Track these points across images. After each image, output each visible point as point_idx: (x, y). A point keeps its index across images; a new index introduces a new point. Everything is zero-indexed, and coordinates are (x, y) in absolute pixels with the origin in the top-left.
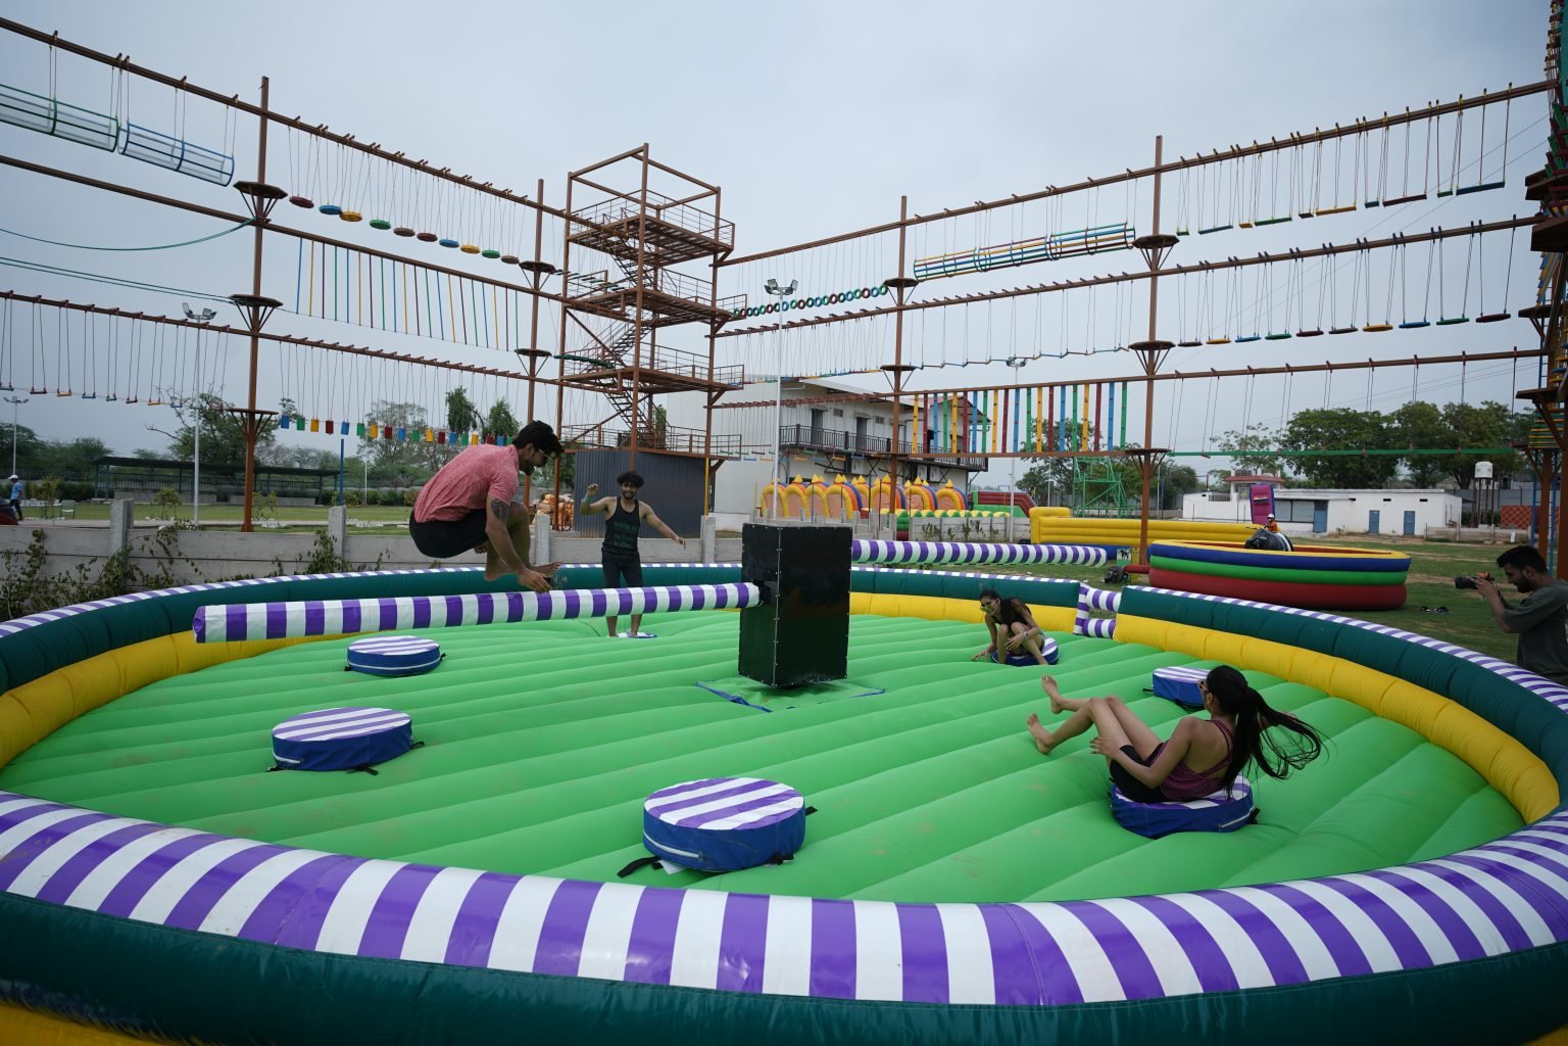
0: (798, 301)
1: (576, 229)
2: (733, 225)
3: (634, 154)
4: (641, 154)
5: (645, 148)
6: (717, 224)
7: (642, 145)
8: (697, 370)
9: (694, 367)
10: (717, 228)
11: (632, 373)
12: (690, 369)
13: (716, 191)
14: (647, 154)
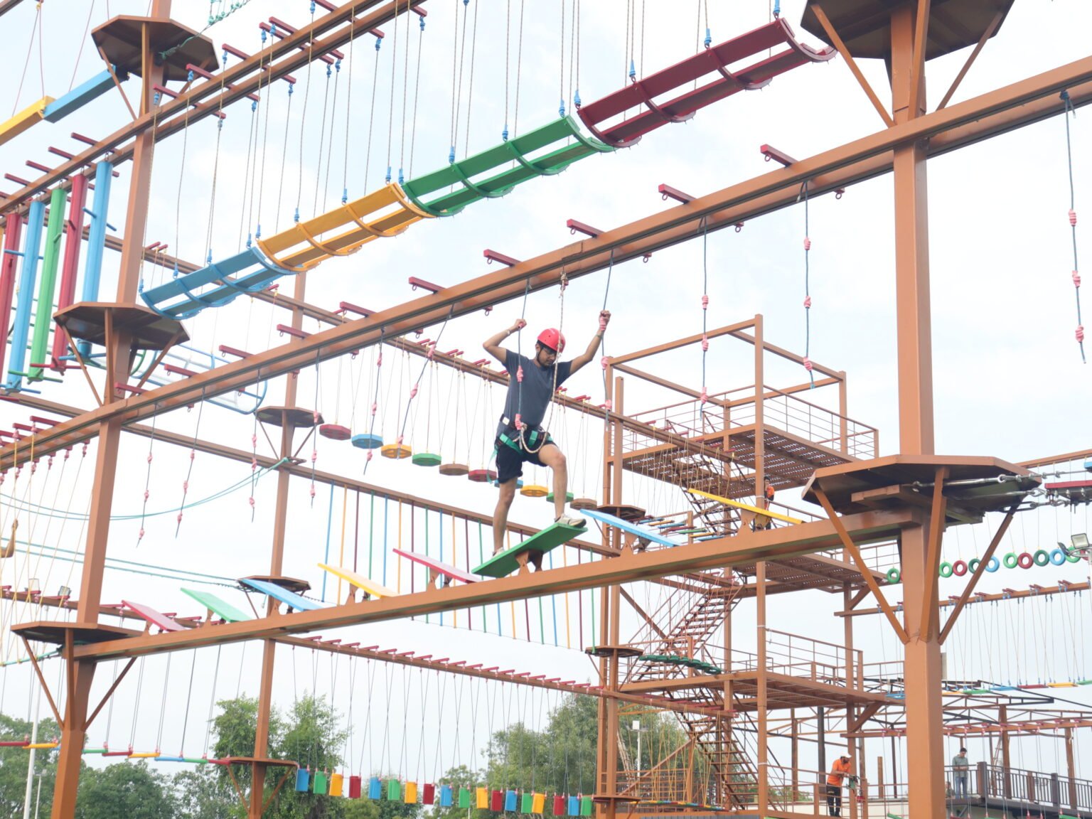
0: (1018, 554)
1: (635, 443)
2: (875, 431)
3: (734, 331)
4: (751, 332)
5: (757, 322)
6: (844, 428)
7: (753, 317)
8: (819, 669)
9: (814, 664)
10: (844, 437)
11: (754, 682)
12: (809, 667)
13: (839, 379)
14: (759, 332)
